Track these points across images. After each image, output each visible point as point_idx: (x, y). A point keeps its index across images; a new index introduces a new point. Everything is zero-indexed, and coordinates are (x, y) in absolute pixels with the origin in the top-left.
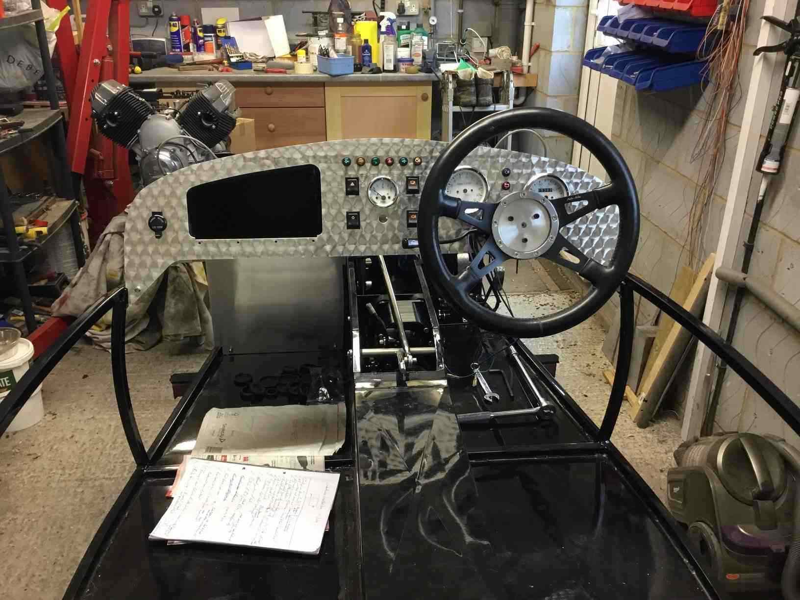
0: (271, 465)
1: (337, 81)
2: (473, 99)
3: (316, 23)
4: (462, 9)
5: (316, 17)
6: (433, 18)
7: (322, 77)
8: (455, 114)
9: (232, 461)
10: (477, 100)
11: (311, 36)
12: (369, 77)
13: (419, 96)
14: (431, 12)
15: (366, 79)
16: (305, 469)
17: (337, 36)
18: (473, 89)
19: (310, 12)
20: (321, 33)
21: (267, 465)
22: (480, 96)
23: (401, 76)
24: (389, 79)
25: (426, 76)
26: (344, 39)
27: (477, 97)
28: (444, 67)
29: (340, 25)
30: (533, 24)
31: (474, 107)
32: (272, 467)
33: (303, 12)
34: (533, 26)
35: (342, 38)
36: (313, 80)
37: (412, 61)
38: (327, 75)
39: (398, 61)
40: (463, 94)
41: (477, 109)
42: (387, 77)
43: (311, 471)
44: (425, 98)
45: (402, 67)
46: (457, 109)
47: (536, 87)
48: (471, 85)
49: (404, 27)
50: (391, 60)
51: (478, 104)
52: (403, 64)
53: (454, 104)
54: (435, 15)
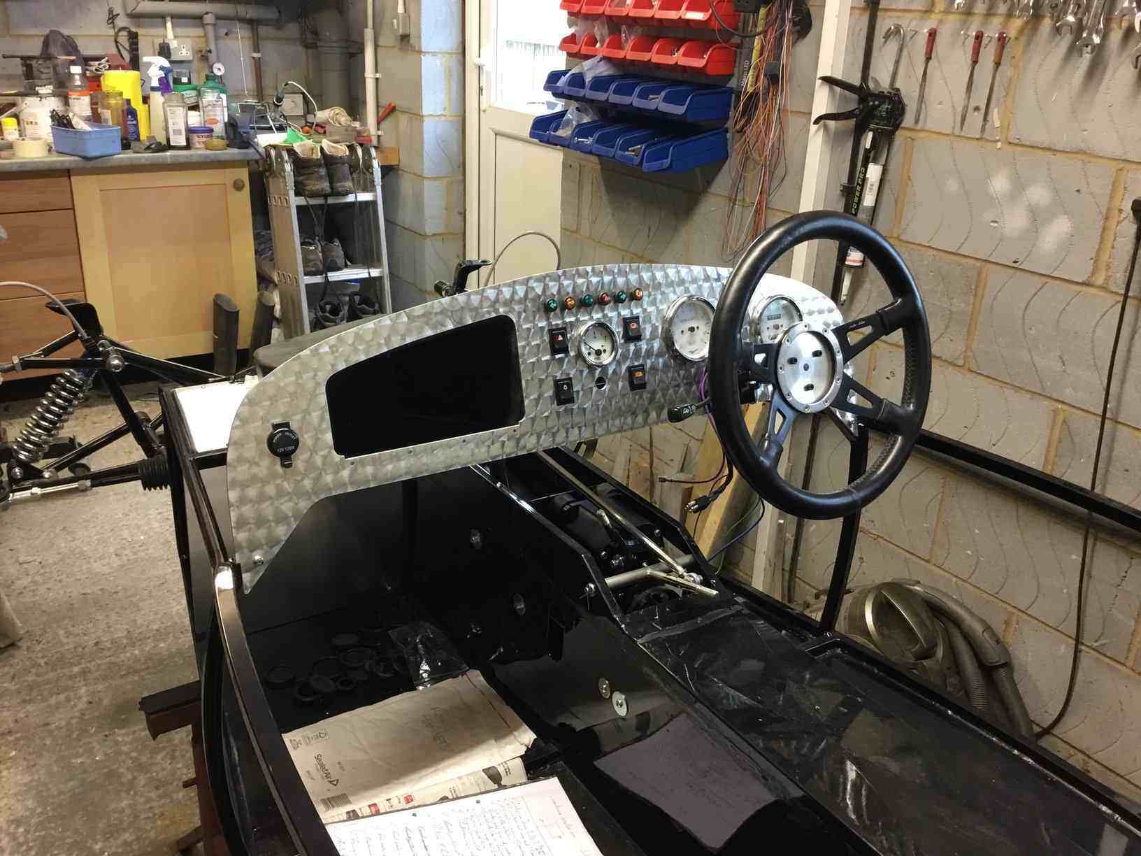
0: (451, 797)
1: (94, 166)
2: (326, 185)
3: (29, 73)
4: (259, 52)
5: (31, 65)
6: (217, 66)
7: (70, 161)
8: (299, 208)
9: (388, 810)
10: (332, 187)
11: (26, 95)
12: (149, 157)
13: (230, 182)
14: (212, 57)
15: (143, 161)
16: (502, 787)
17: (73, 96)
18: (323, 171)
19: (18, 57)
20: (42, 90)
21: (444, 799)
22: (335, 179)
23: (200, 155)
24: (182, 160)
25: (240, 153)
26: (86, 100)
27: (331, 183)
28: (264, 140)
29: (77, 77)
30: (378, 75)
31: (326, 197)
32: (454, 799)
33: (4, 57)
34: (377, 79)
35: (82, 98)
36: (53, 167)
37: (211, 131)
38: (76, 158)
39: (190, 131)
40: (307, 179)
41: (331, 201)
42: (178, 156)
43: (514, 786)
44: (238, 186)
45: (198, 140)
46: (301, 201)
47: (398, 165)
48: (320, 166)
49: (185, 80)
50: (180, 131)
51: (335, 193)
52: (199, 137)
53: (297, 194)
54: (219, 61)
